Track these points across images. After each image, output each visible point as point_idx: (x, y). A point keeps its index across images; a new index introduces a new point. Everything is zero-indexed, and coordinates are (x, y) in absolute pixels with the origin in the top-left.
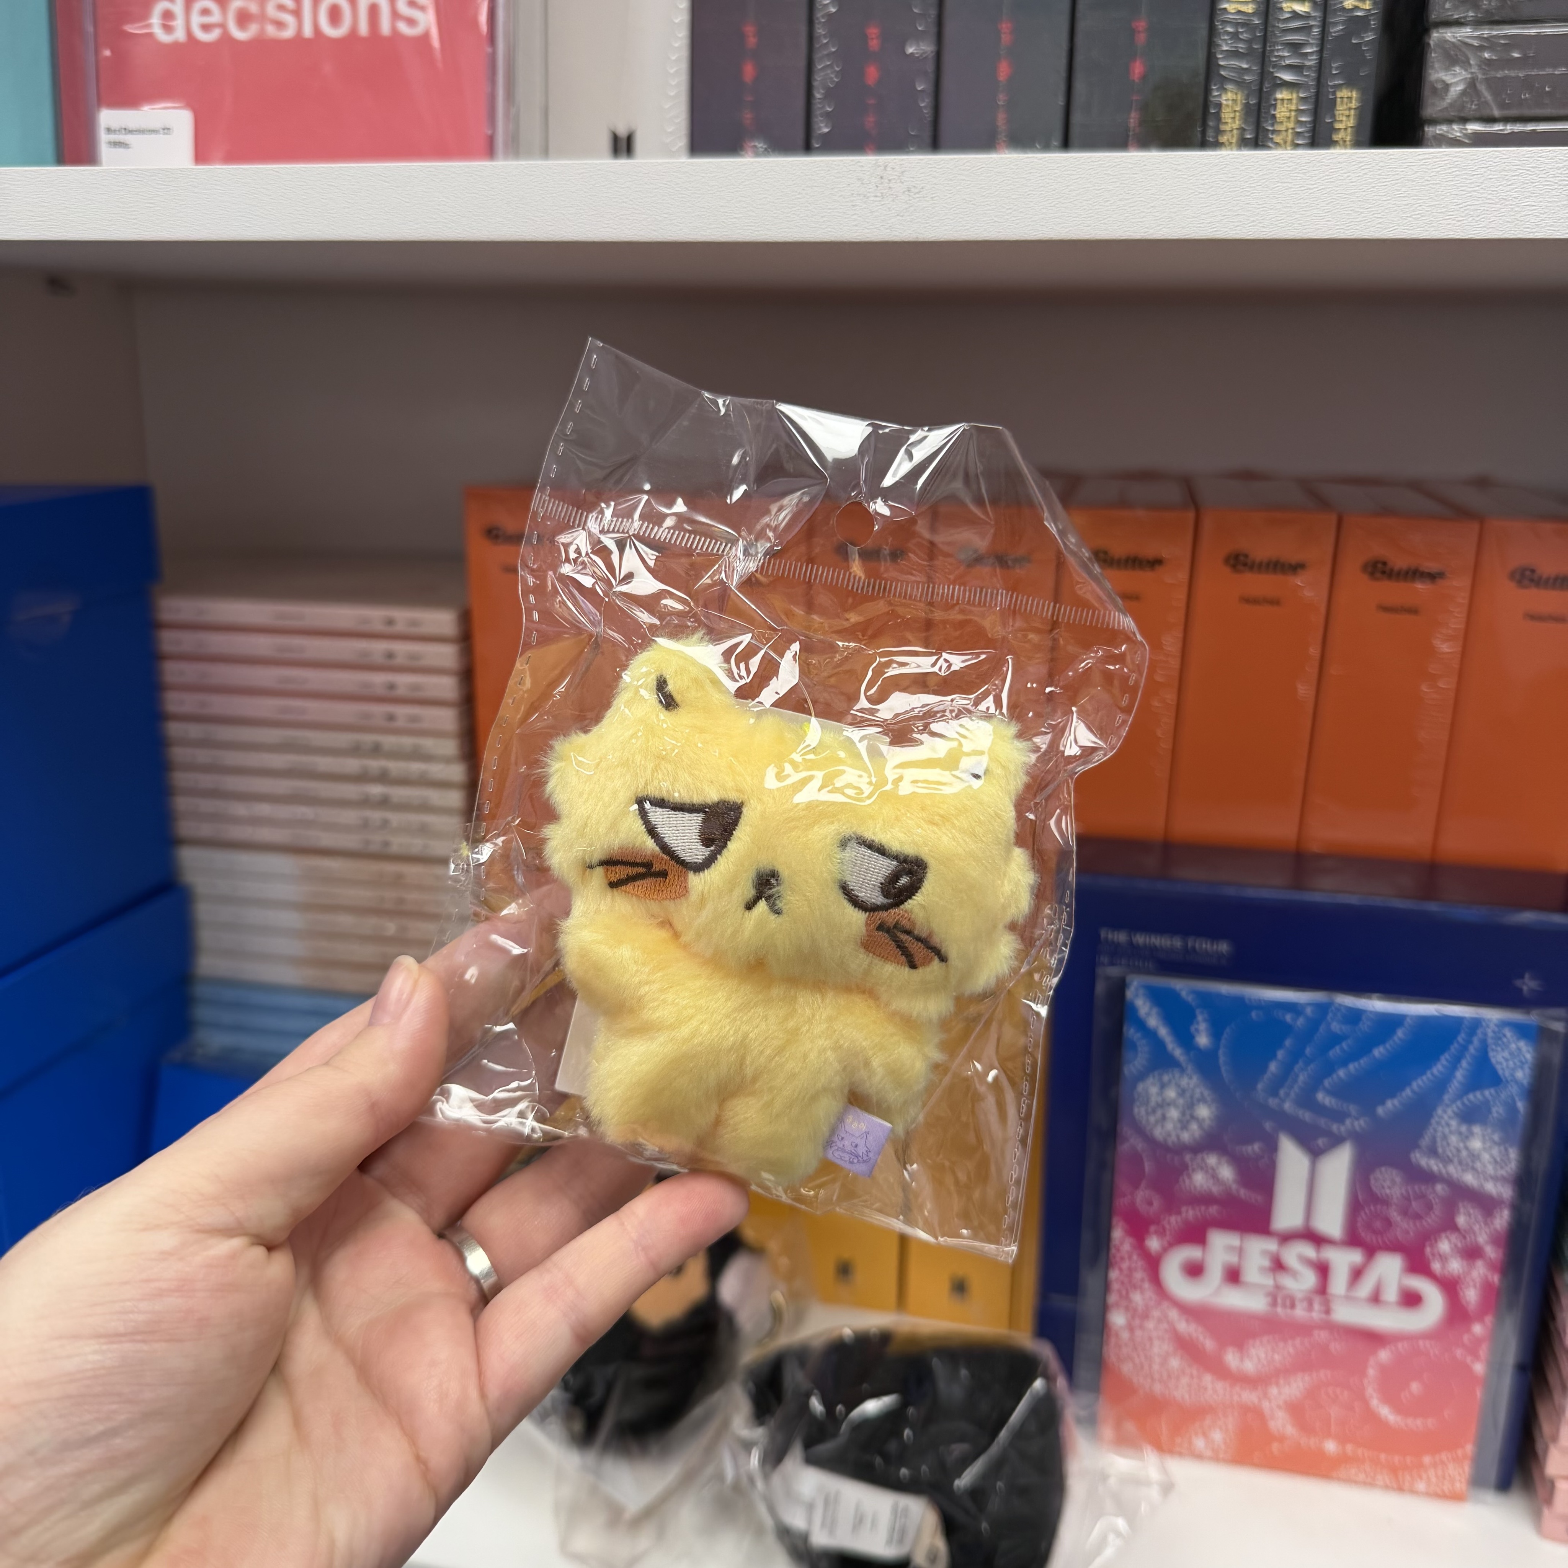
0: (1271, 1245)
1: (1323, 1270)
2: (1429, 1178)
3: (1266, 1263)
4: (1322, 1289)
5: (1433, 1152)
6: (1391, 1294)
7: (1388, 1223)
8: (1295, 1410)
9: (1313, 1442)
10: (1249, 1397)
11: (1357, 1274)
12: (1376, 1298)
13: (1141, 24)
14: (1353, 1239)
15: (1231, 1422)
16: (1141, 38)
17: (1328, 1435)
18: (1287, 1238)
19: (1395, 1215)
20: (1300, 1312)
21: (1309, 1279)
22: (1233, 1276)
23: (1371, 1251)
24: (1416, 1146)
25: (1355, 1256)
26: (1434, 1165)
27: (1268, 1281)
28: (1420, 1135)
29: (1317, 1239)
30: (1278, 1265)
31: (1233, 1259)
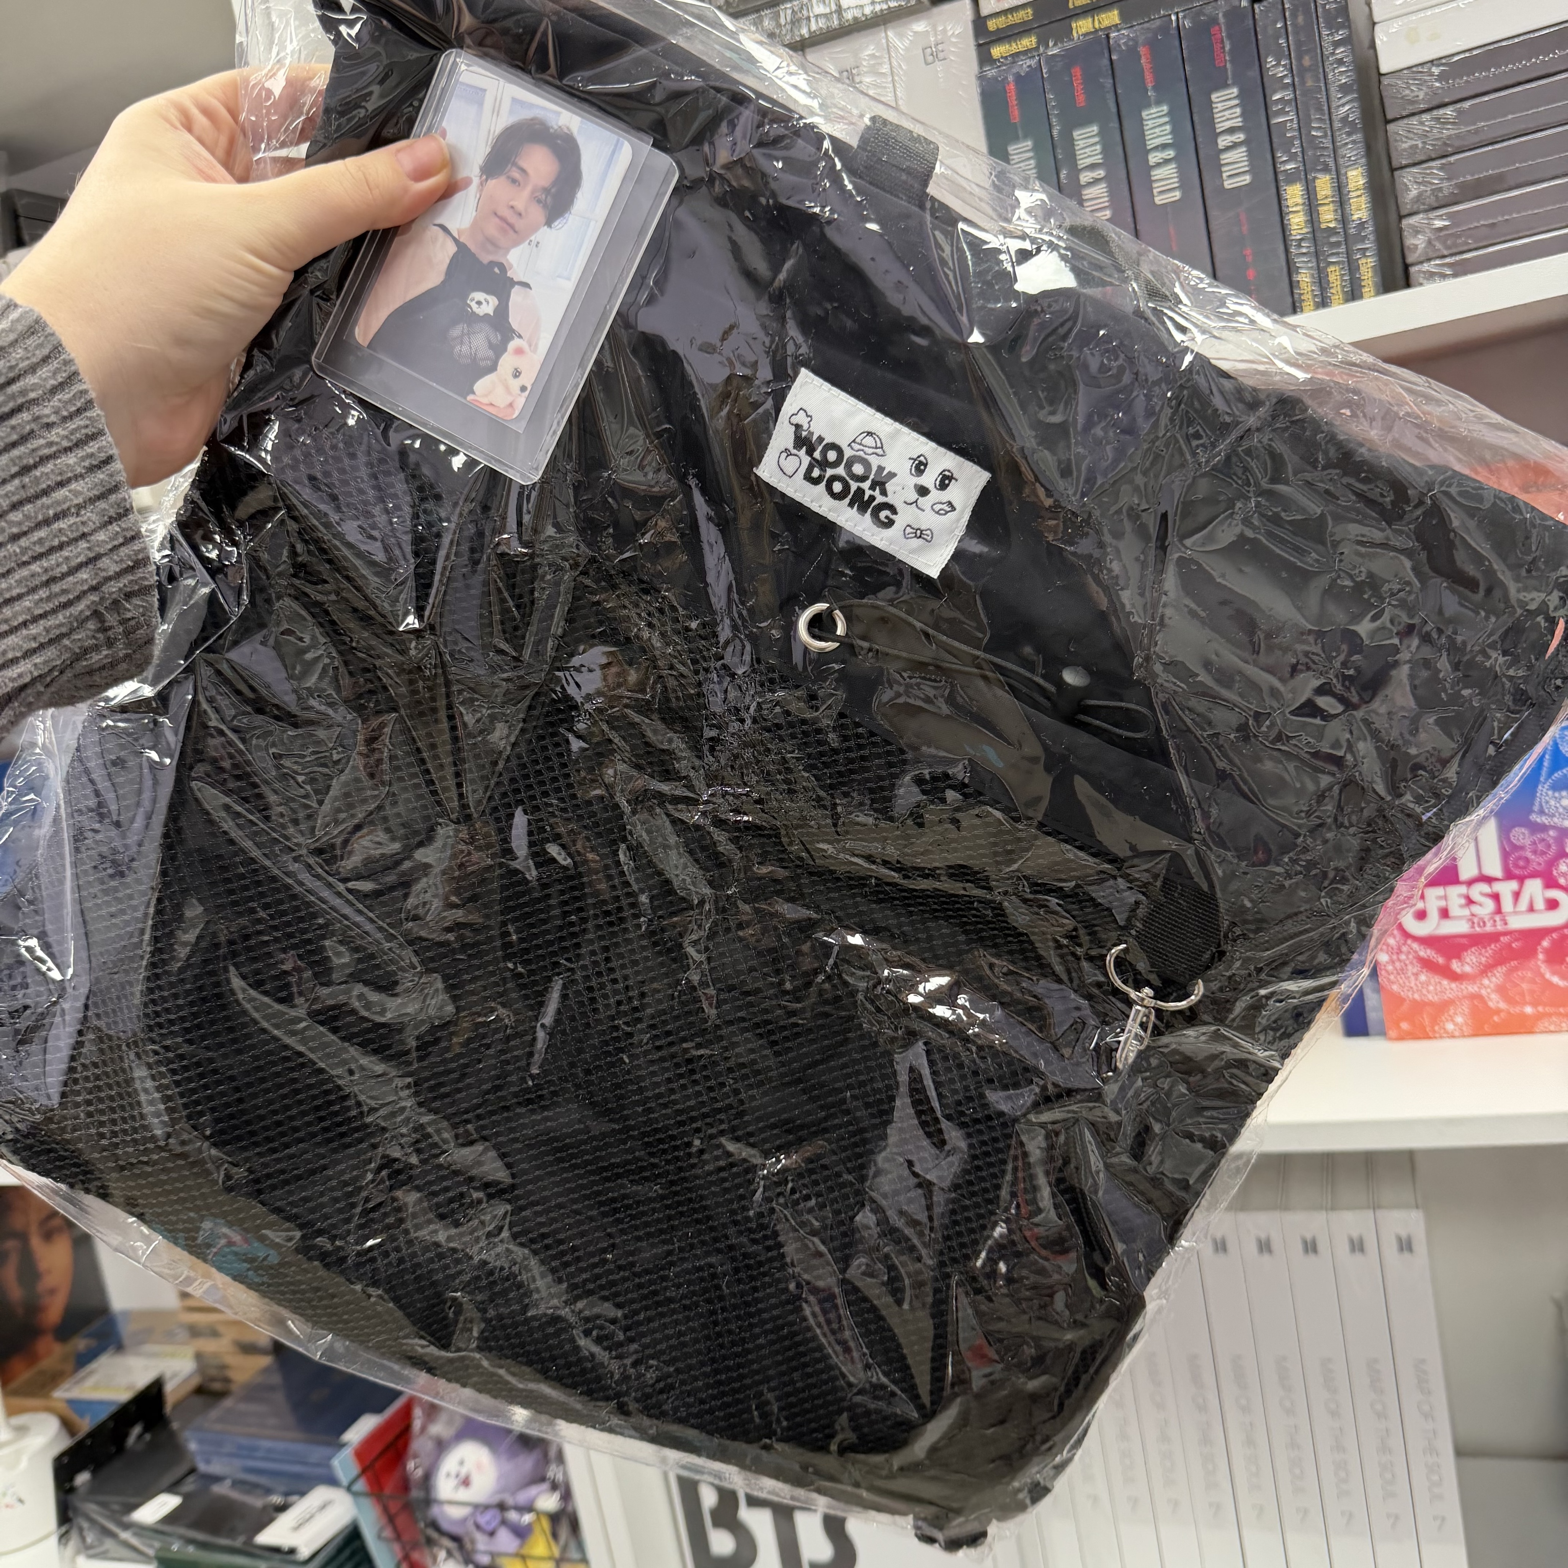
0: (1463, 889)
1: (1496, 897)
2: (1544, 828)
3: (1463, 901)
4: (1499, 910)
5: (1542, 812)
6: (1540, 905)
7: (1527, 860)
8: (1501, 990)
9: (1517, 1009)
10: (1472, 988)
11: (1517, 895)
12: (1531, 909)
13: (1248, 251)
14: (1509, 876)
15: (1465, 1007)
16: (1250, 259)
17: (1525, 1003)
18: (1470, 883)
19: (1529, 855)
20: (1489, 928)
21: (1490, 905)
22: (1445, 913)
23: (1521, 880)
24: (1531, 811)
25: (1513, 885)
26: (1544, 820)
27: (1466, 912)
28: (1532, 804)
29: (1489, 880)
30: (1470, 901)
31: (1442, 903)
